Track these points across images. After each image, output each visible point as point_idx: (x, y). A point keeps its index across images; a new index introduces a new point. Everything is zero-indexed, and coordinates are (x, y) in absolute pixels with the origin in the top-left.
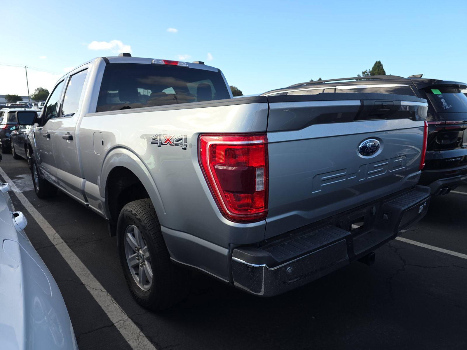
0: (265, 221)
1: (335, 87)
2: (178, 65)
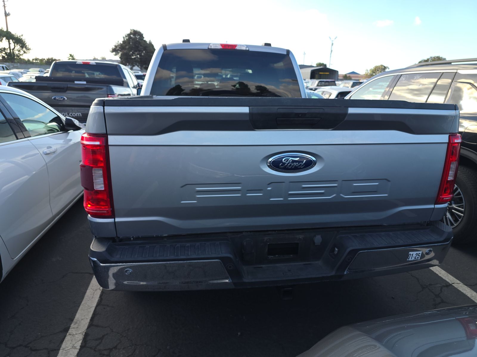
0: (113, 219)
1: (456, 71)
2: (237, 48)
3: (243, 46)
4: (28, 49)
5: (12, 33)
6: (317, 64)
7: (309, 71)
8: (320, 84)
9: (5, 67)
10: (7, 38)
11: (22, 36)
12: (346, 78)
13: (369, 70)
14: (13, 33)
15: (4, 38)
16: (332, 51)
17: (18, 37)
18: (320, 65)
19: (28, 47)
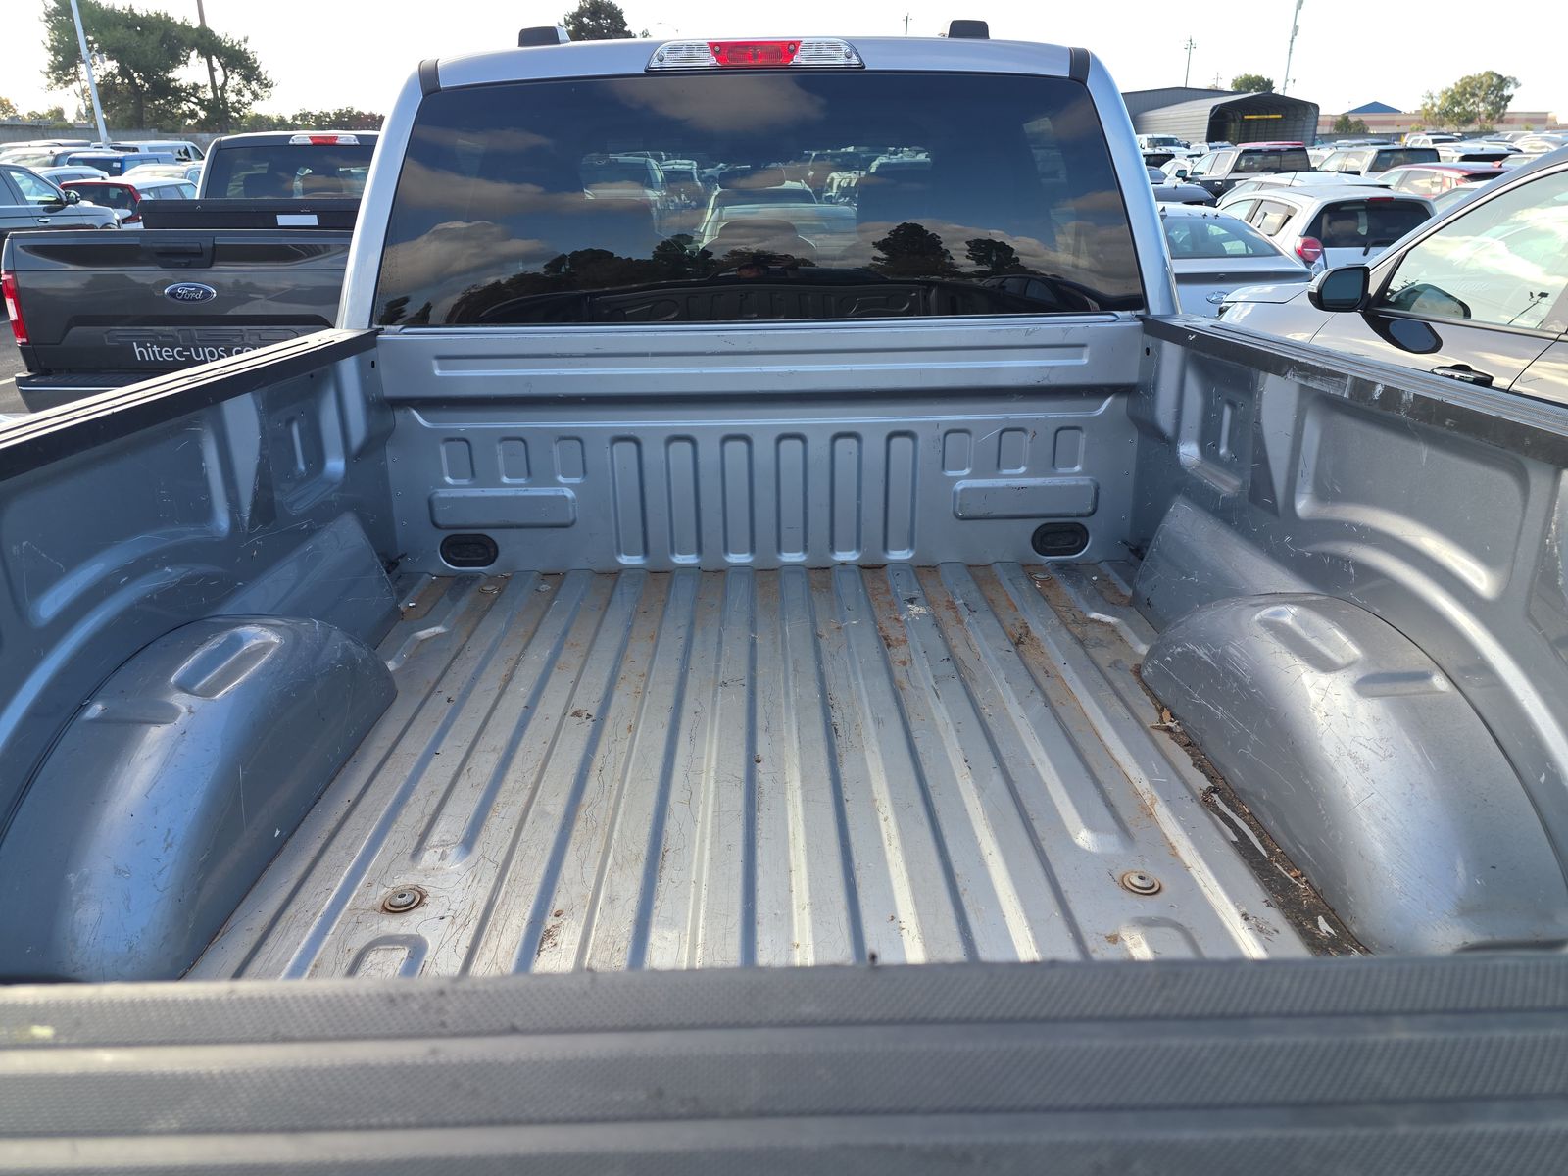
3: (834, 46)
4: (266, 86)
5: (216, 35)
6: (1235, 83)
7: (1204, 109)
8: (1246, 160)
9: (193, 147)
10: (201, 53)
11: (246, 41)
12: (1348, 128)
13: (1436, 94)
14: (219, 32)
15: (194, 54)
16: (1296, 29)
17: (233, 46)
18: (1248, 83)
19: (265, 79)
